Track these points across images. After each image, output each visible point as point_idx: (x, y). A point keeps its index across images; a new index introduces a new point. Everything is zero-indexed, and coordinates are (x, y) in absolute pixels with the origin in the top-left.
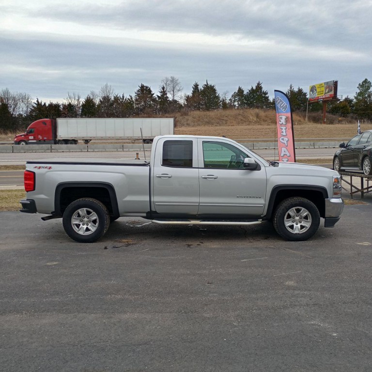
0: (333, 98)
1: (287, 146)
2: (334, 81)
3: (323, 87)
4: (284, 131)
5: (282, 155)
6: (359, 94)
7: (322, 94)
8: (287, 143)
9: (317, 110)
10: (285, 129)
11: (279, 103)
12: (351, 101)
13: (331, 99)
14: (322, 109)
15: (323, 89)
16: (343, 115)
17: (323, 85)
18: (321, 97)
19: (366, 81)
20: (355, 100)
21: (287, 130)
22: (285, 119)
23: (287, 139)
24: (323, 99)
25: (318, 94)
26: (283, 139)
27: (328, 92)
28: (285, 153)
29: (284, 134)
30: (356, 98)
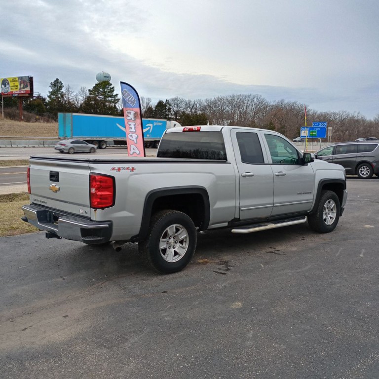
0: (29, 94)
1: (136, 143)
2: (28, 77)
3: (16, 81)
4: (132, 126)
5: (131, 153)
6: (52, 93)
7: (16, 89)
8: (136, 140)
9: (11, 106)
10: (134, 125)
11: (127, 96)
12: (44, 100)
13: (28, 95)
14: (16, 105)
15: (17, 84)
16: (39, 114)
17: (17, 79)
18: (16, 92)
19: (57, 80)
20: (48, 99)
21: (136, 126)
22: (134, 114)
23: (136, 136)
24: (18, 94)
25: (11, 89)
26: (131, 136)
27: (24, 88)
28: (134, 151)
29: (133, 130)
30: (49, 97)
